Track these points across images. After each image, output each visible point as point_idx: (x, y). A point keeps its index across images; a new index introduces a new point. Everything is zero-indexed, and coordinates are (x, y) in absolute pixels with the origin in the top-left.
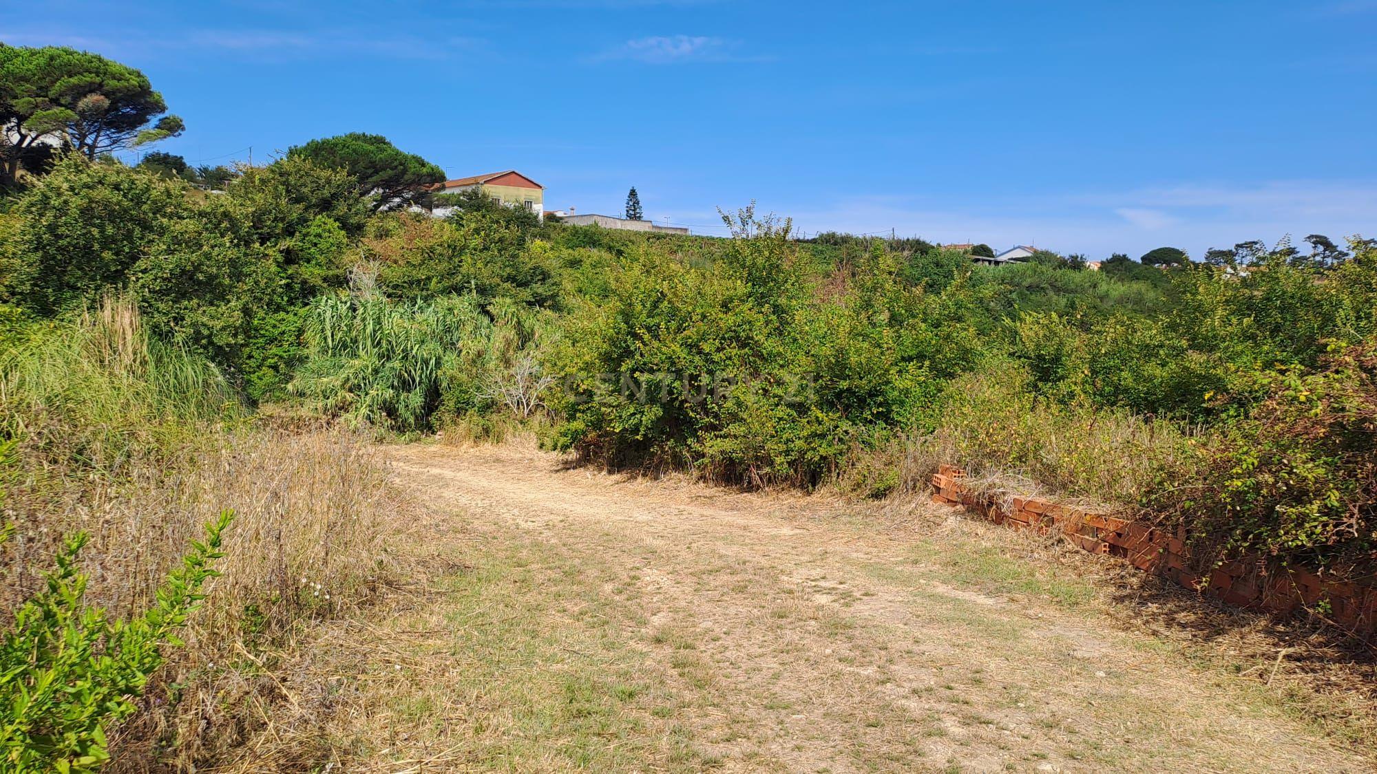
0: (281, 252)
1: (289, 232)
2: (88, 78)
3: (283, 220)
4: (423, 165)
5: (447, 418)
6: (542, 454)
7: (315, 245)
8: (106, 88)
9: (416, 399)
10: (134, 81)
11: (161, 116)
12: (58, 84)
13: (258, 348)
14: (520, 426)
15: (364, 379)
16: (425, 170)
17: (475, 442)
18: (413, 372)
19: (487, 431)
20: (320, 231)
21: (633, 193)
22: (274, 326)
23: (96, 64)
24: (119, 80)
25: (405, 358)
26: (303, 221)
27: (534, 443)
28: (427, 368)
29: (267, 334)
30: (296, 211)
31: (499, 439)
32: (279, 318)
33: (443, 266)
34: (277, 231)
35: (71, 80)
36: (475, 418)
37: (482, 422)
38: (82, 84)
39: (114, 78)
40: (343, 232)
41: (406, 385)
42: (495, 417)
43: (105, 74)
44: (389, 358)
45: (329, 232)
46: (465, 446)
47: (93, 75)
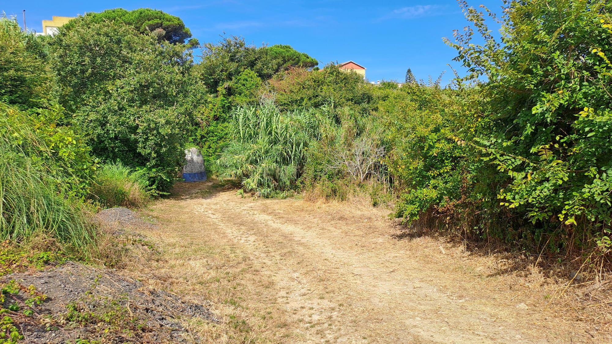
0: (225, 89)
1: (230, 77)
2: (156, 21)
3: (226, 71)
4: (308, 58)
5: (308, 182)
6: (375, 210)
7: (244, 85)
8: (164, 25)
9: (291, 169)
10: (176, 22)
11: (189, 39)
12: (144, 24)
13: (214, 143)
14: (358, 189)
15: (259, 156)
16: (308, 60)
17: (326, 200)
18: (290, 152)
19: (334, 191)
20: (246, 77)
21: (409, 71)
22: (222, 130)
23: (159, 14)
24: (169, 21)
25: (285, 143)
26: (238, 72)
27: (368, 201)
28: (298, 149)
29: (218, 134)
30: (233, 66)
31: (343, 198)
32: (225, 126)
33: (310, 92)
34: (223, 77)
35: (149, 22)
36: (326, 182)
37: (331, 185)
38: (153, 24)
39: (167, 21)
40: (259, 78)
41: (285, 161)
42: (340, 182)
43: (163, 19)
44: (275, 143)
45: (252, 78)
46: (319, 203)
47: (158, 19)
